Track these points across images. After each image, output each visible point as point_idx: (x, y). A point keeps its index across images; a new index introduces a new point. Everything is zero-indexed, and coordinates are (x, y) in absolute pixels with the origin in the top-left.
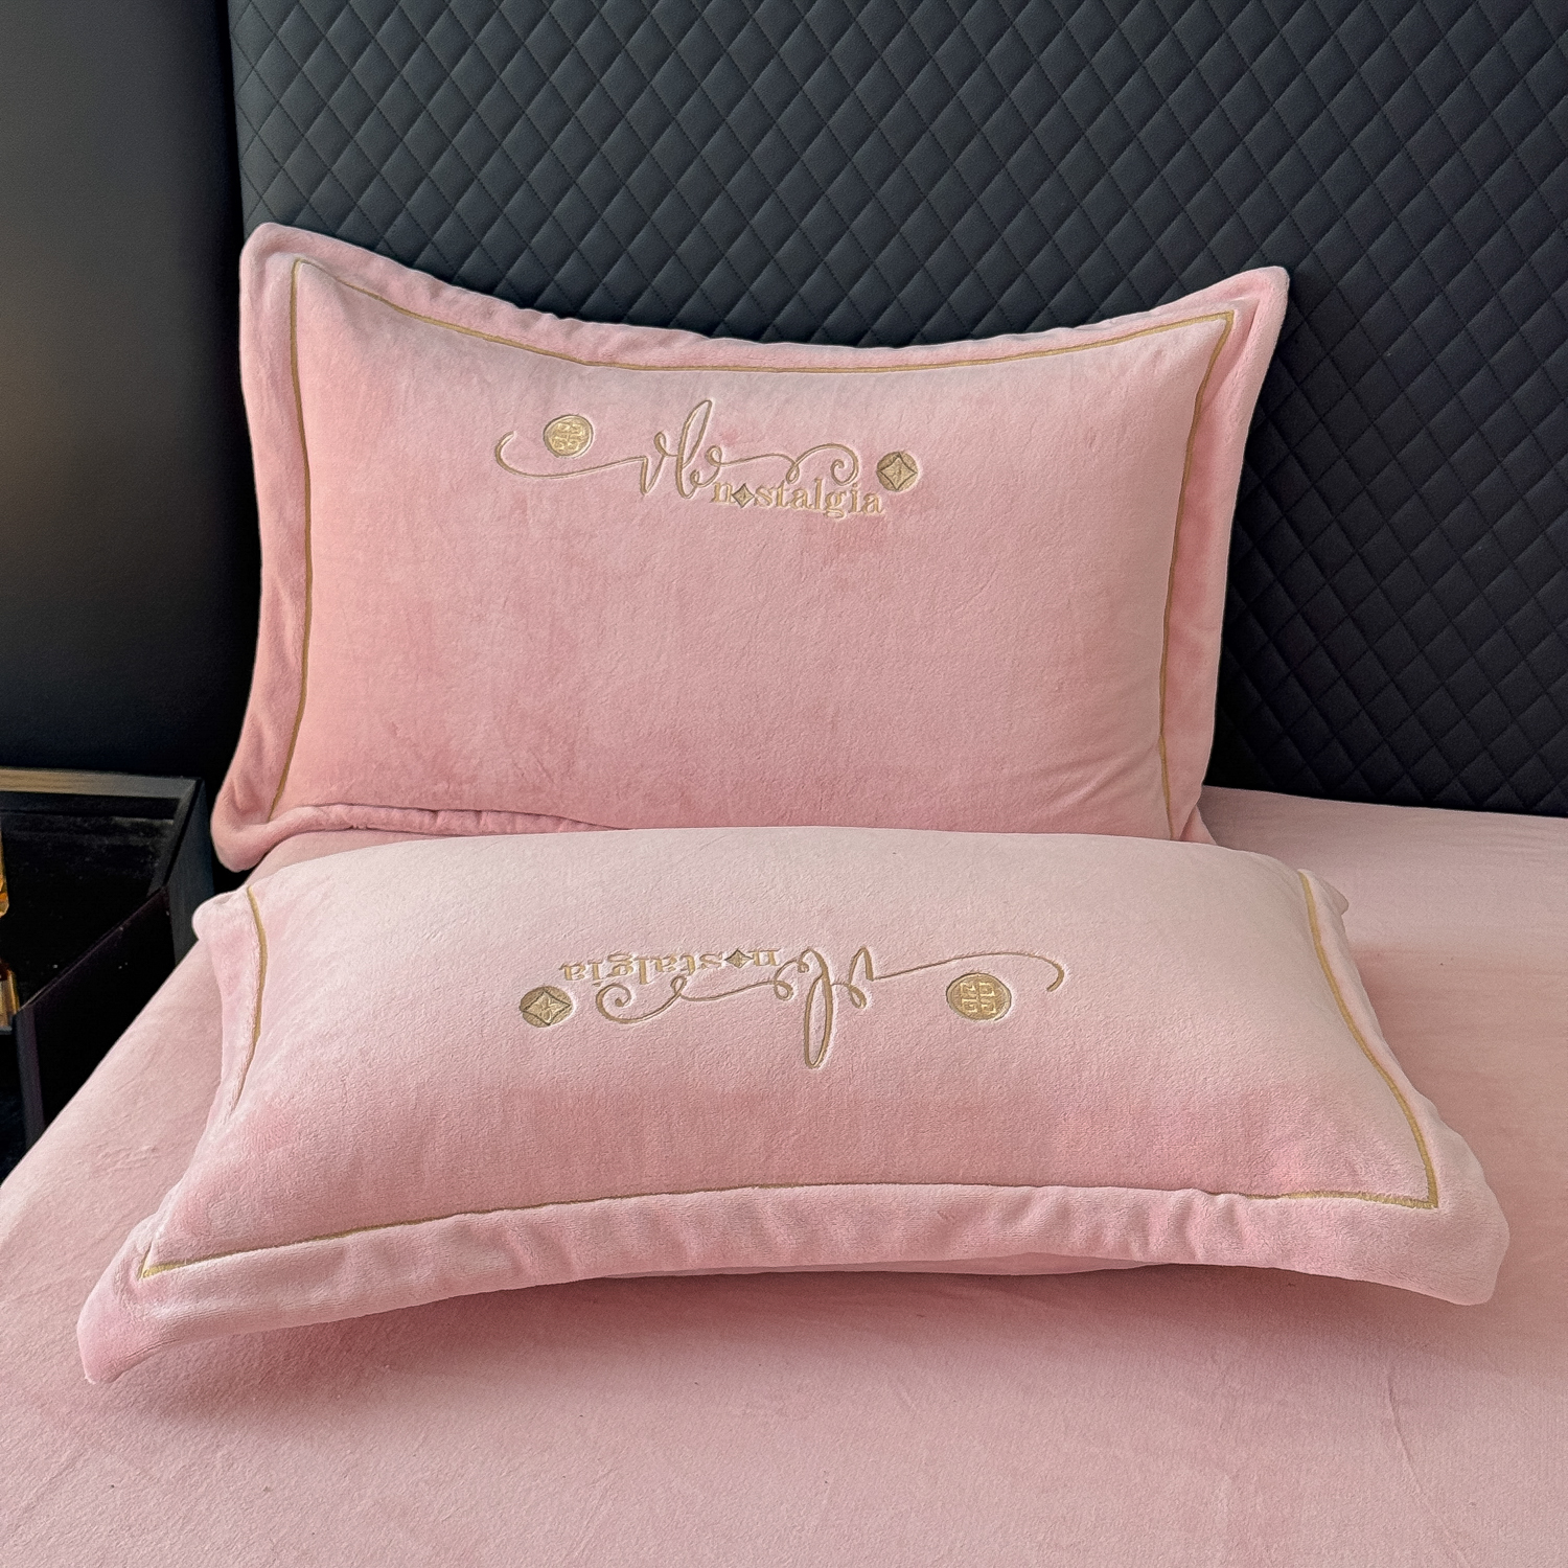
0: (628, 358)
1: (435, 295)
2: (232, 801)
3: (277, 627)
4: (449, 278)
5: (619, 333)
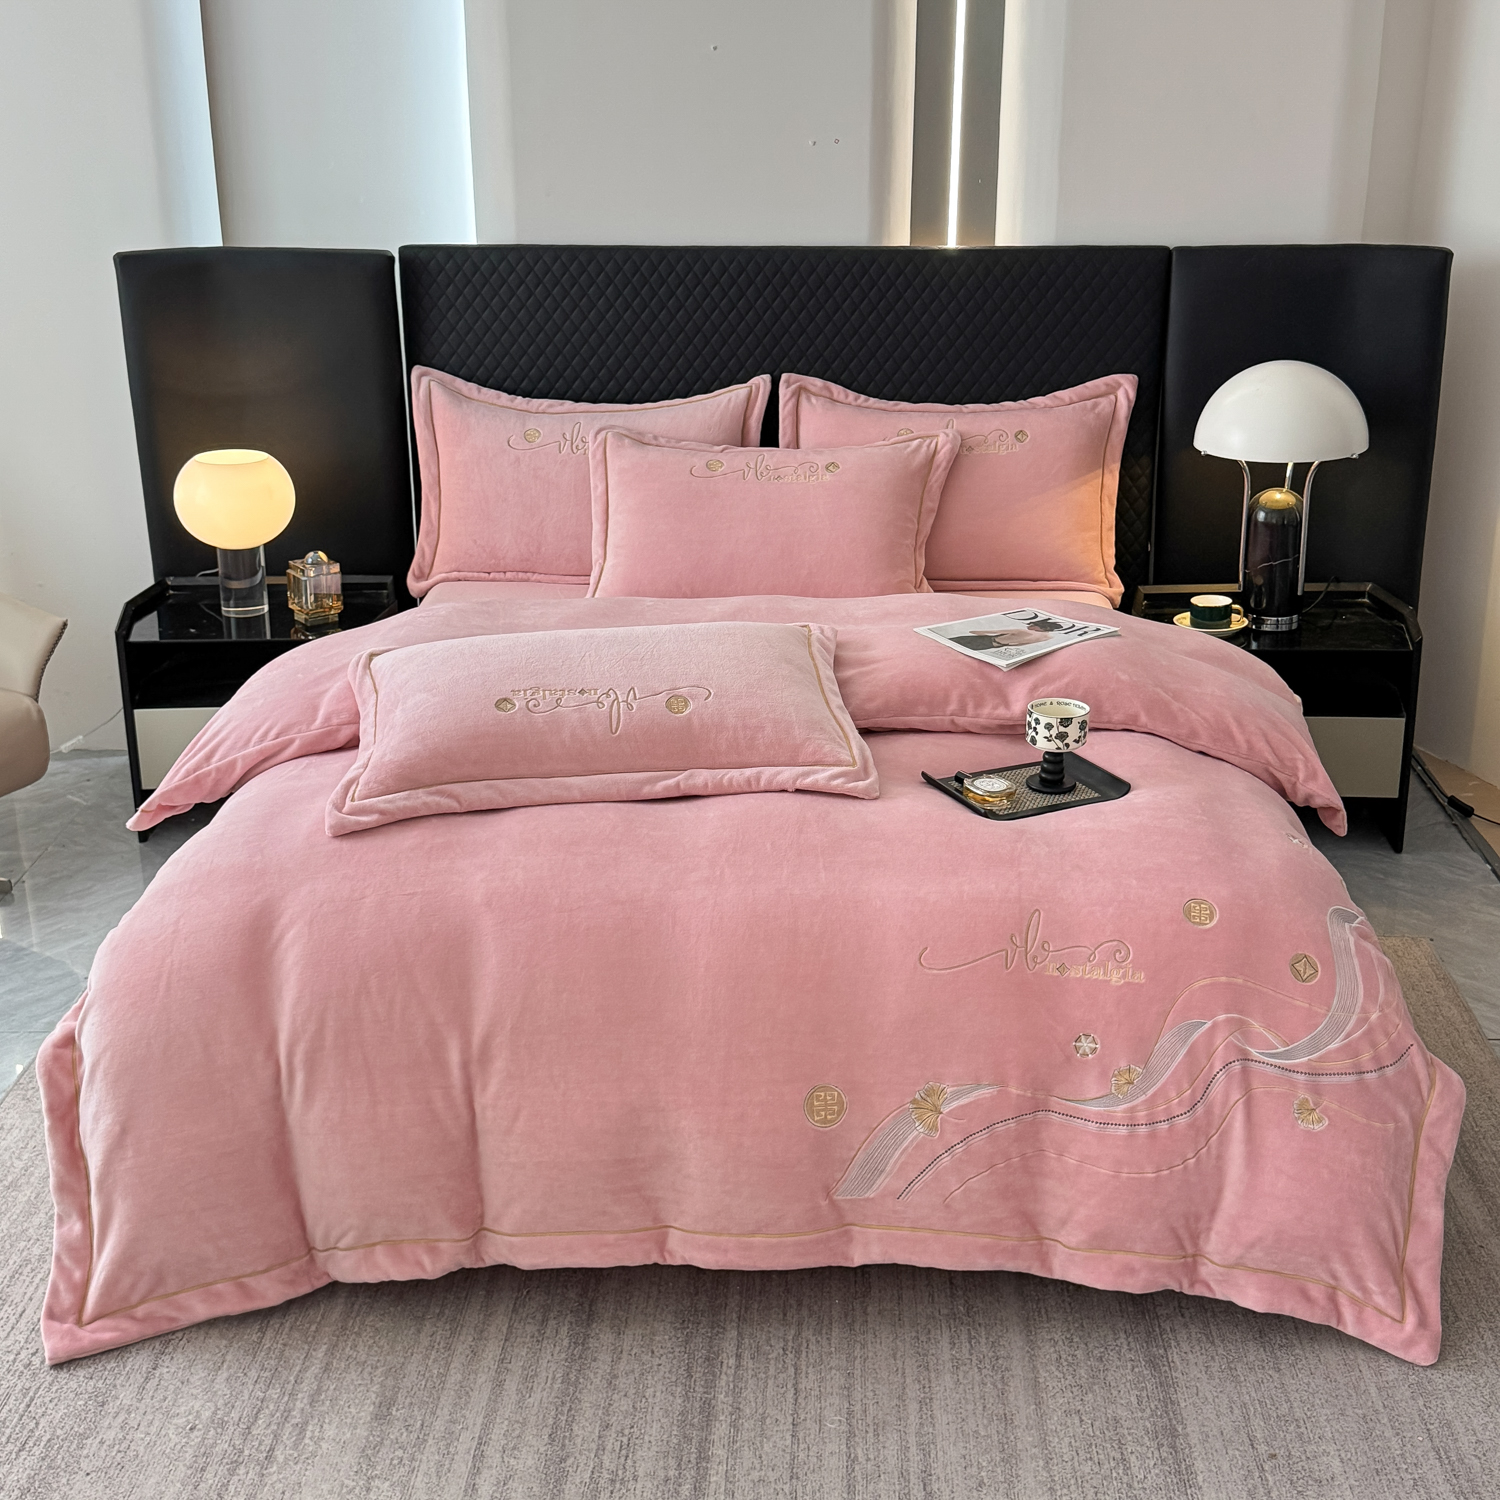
0: (551, 410)
4: (484, 385)
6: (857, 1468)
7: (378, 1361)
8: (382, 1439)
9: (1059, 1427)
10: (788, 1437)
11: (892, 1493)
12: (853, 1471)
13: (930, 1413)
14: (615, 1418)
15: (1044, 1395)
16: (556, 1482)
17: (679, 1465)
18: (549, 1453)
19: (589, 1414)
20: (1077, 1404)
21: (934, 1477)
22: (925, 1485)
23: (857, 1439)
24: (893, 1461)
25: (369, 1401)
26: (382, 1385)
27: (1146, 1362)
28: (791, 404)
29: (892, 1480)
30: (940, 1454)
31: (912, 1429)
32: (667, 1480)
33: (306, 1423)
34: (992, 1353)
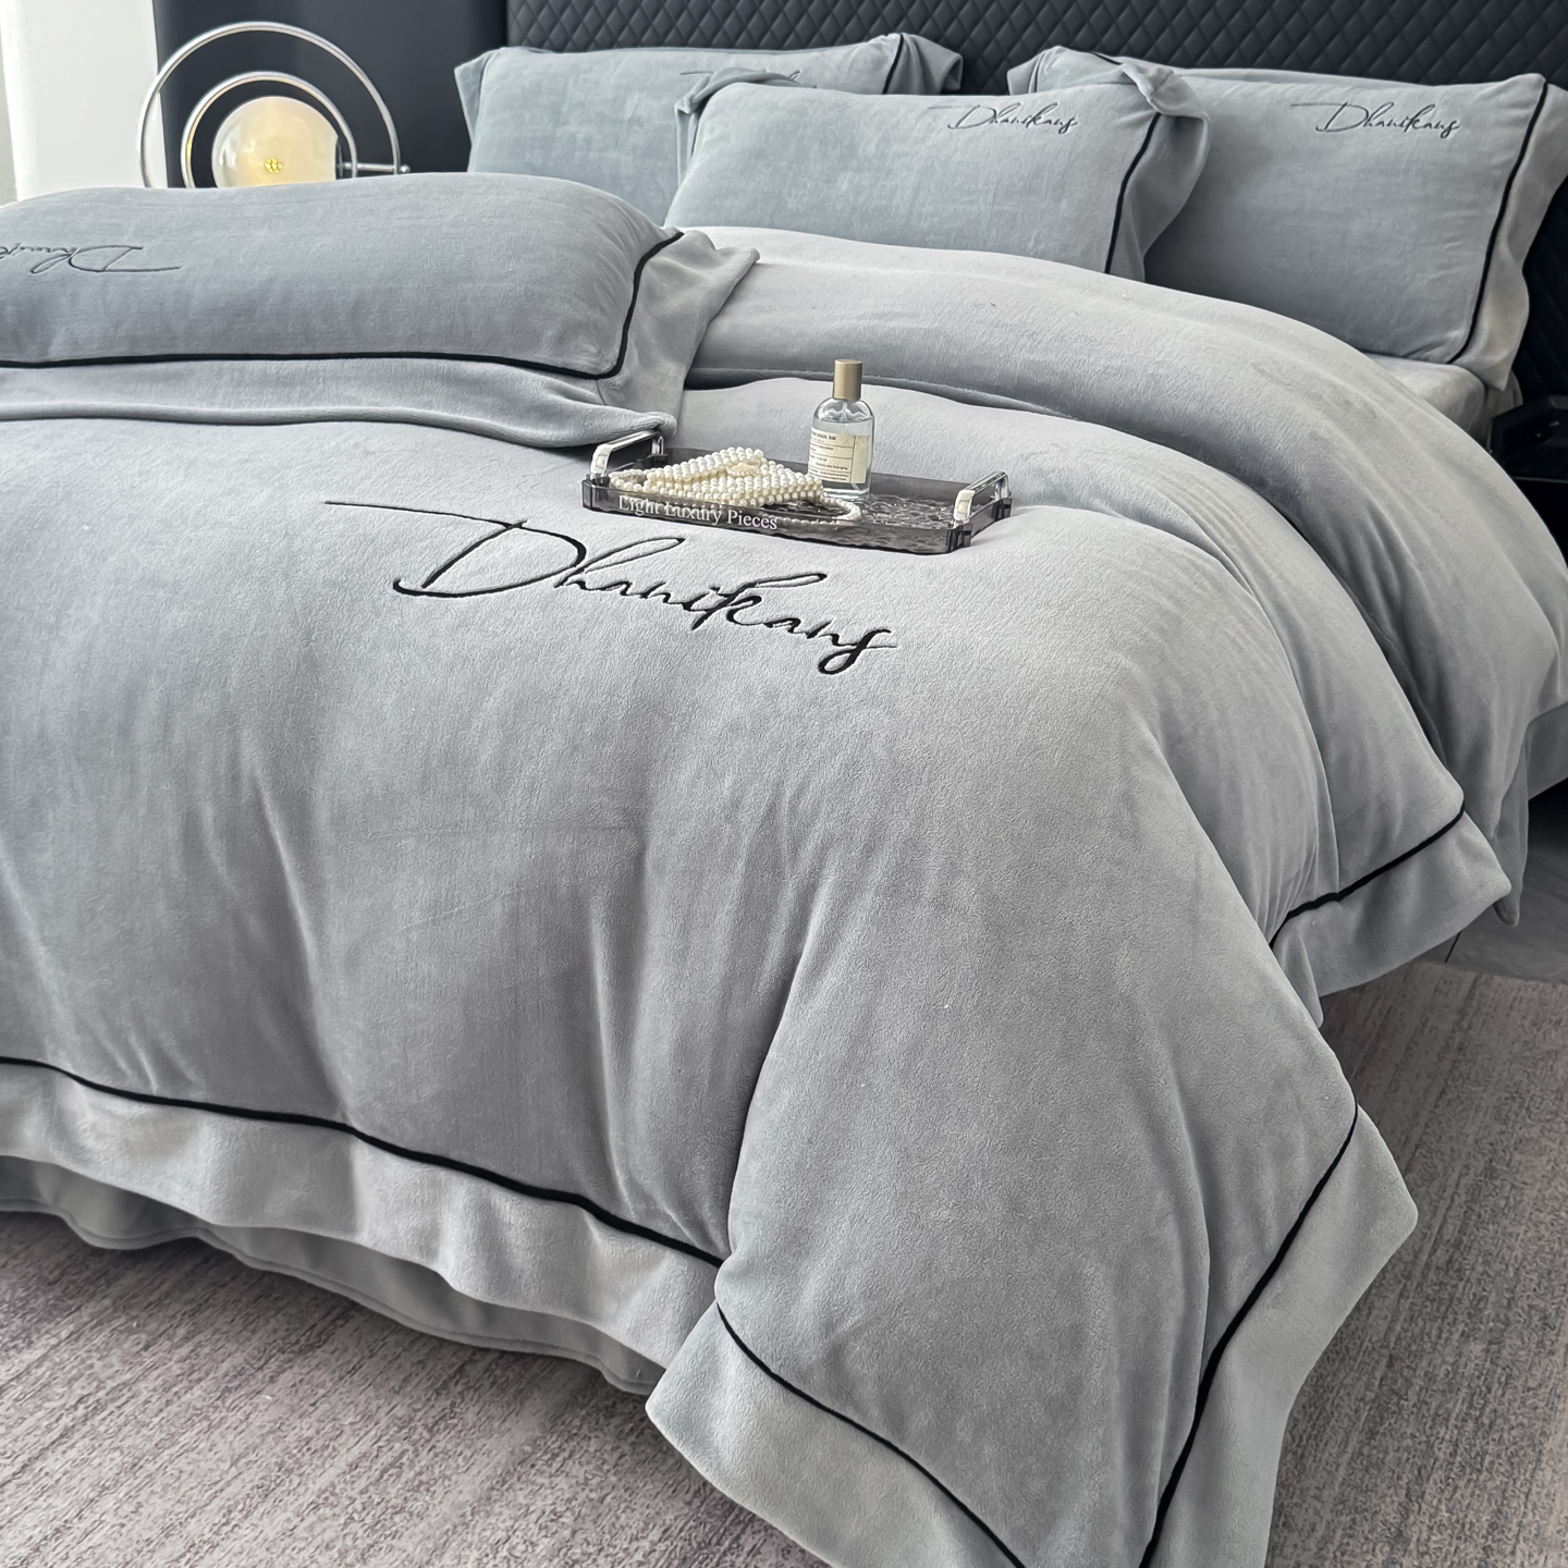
34: (400, 1501)
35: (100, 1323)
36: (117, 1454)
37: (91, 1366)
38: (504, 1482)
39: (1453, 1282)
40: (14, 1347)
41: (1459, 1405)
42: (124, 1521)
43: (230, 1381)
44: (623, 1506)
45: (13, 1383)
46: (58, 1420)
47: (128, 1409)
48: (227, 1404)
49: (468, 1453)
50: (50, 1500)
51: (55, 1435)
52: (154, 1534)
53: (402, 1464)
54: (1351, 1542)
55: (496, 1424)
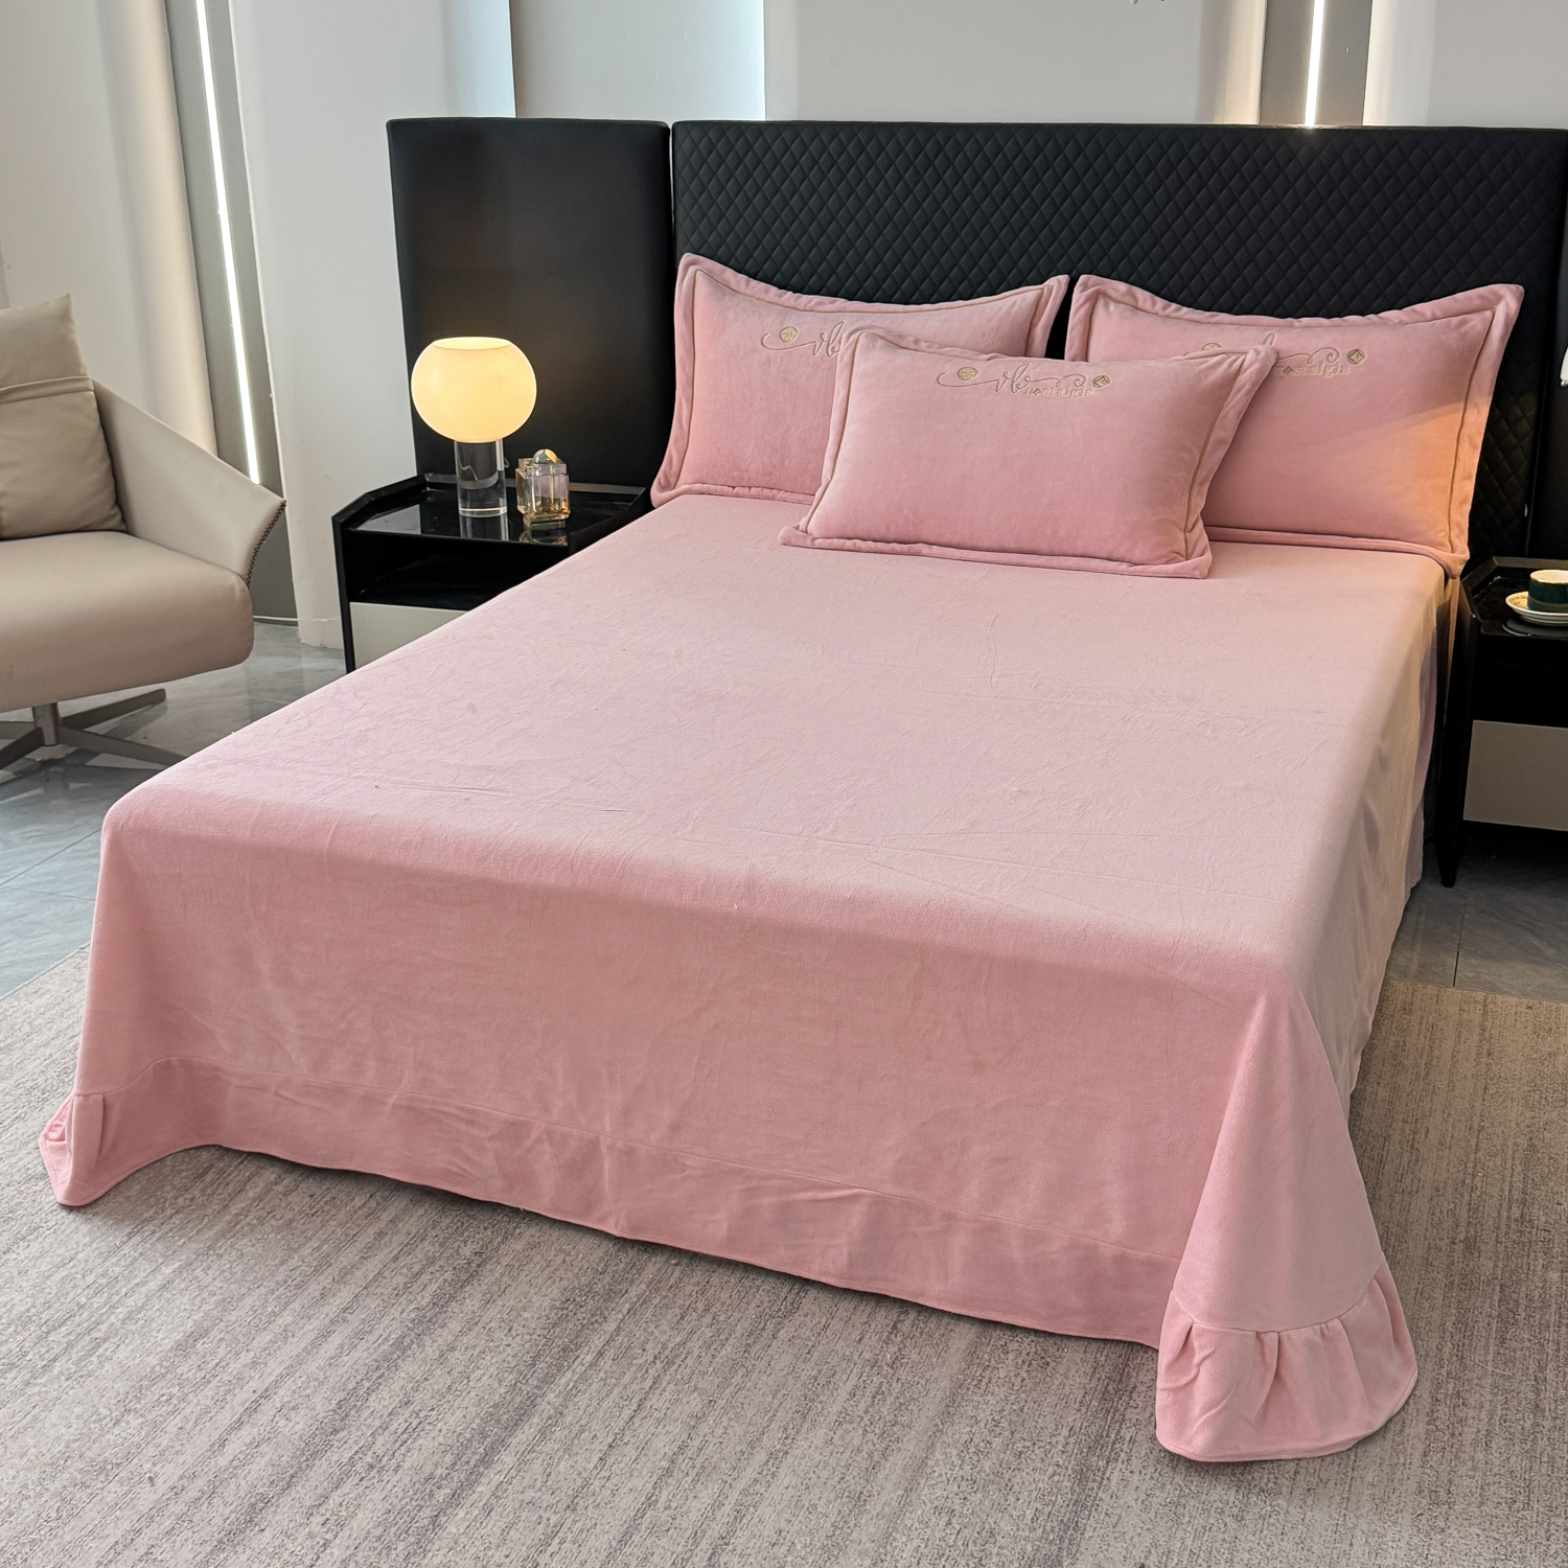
0: (820, 308)
1: (748, 284)
2: (660, 483)
3: (680, 415)
4: (754, 277)
5: (816, 299)
6: (649, 1513)
7: (221, 1287)
8: (167, 1373)
9: (916, 1525)
10: (595, 1459)
11: (669, 1554)
12: (642, 1517)
13: (774, 1469)
14: (421, 1396)
15: (923, 1482)
16: (311, 1455)
17: (455, 1463)
18: (326, 1421)
19: (396, 1387)
20: (957, 1501)
21: (730, 1548)
22: (713, 1554)
23: (670, 1480)
24: (694, 1516)
25: (181, 1329)
26: (207, 1314)
27: (1074, 1471)
28: (1083, 311)
29: (679, 1539)
30: (756, 1520)
31: (740, 1485)
32: (431, 1477)
33: (105, 1340)
34: (892, 1417)
35: (644, 1302)
36: (696, 1394)
37: (653, 1333)
38: (954, 1401)
39: (1529, 1230)
40: (596, 1321)
41: (1553, 1317)
42: (720, 1440)
43: (747, 1340)
44: (1037, 1413)
45: (606, 1347)
46: (647, 1371)
47: (689, 1361)
48: (752, 1355)
49: (923, 1382)
50: (666, 1428)
51: (649, 1382)
52: (744, 1447)
53: (883, 1392)
54: (1509, 1413)
55: (934, 1360)
